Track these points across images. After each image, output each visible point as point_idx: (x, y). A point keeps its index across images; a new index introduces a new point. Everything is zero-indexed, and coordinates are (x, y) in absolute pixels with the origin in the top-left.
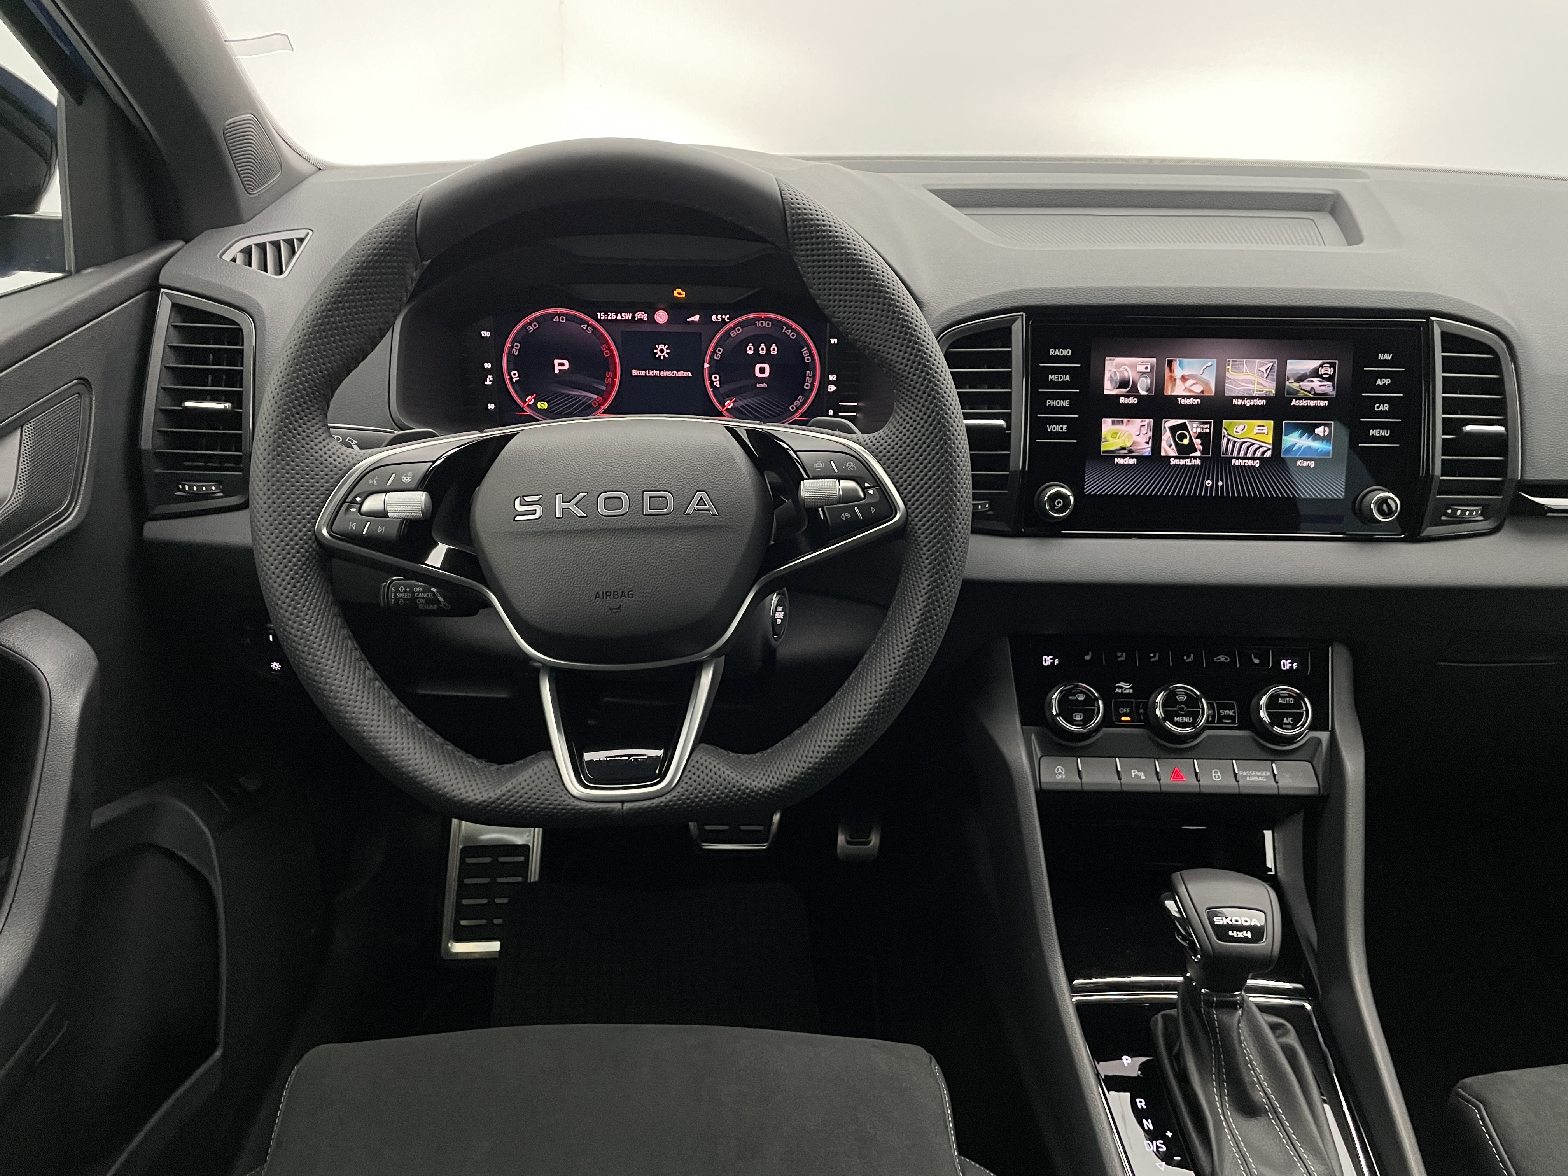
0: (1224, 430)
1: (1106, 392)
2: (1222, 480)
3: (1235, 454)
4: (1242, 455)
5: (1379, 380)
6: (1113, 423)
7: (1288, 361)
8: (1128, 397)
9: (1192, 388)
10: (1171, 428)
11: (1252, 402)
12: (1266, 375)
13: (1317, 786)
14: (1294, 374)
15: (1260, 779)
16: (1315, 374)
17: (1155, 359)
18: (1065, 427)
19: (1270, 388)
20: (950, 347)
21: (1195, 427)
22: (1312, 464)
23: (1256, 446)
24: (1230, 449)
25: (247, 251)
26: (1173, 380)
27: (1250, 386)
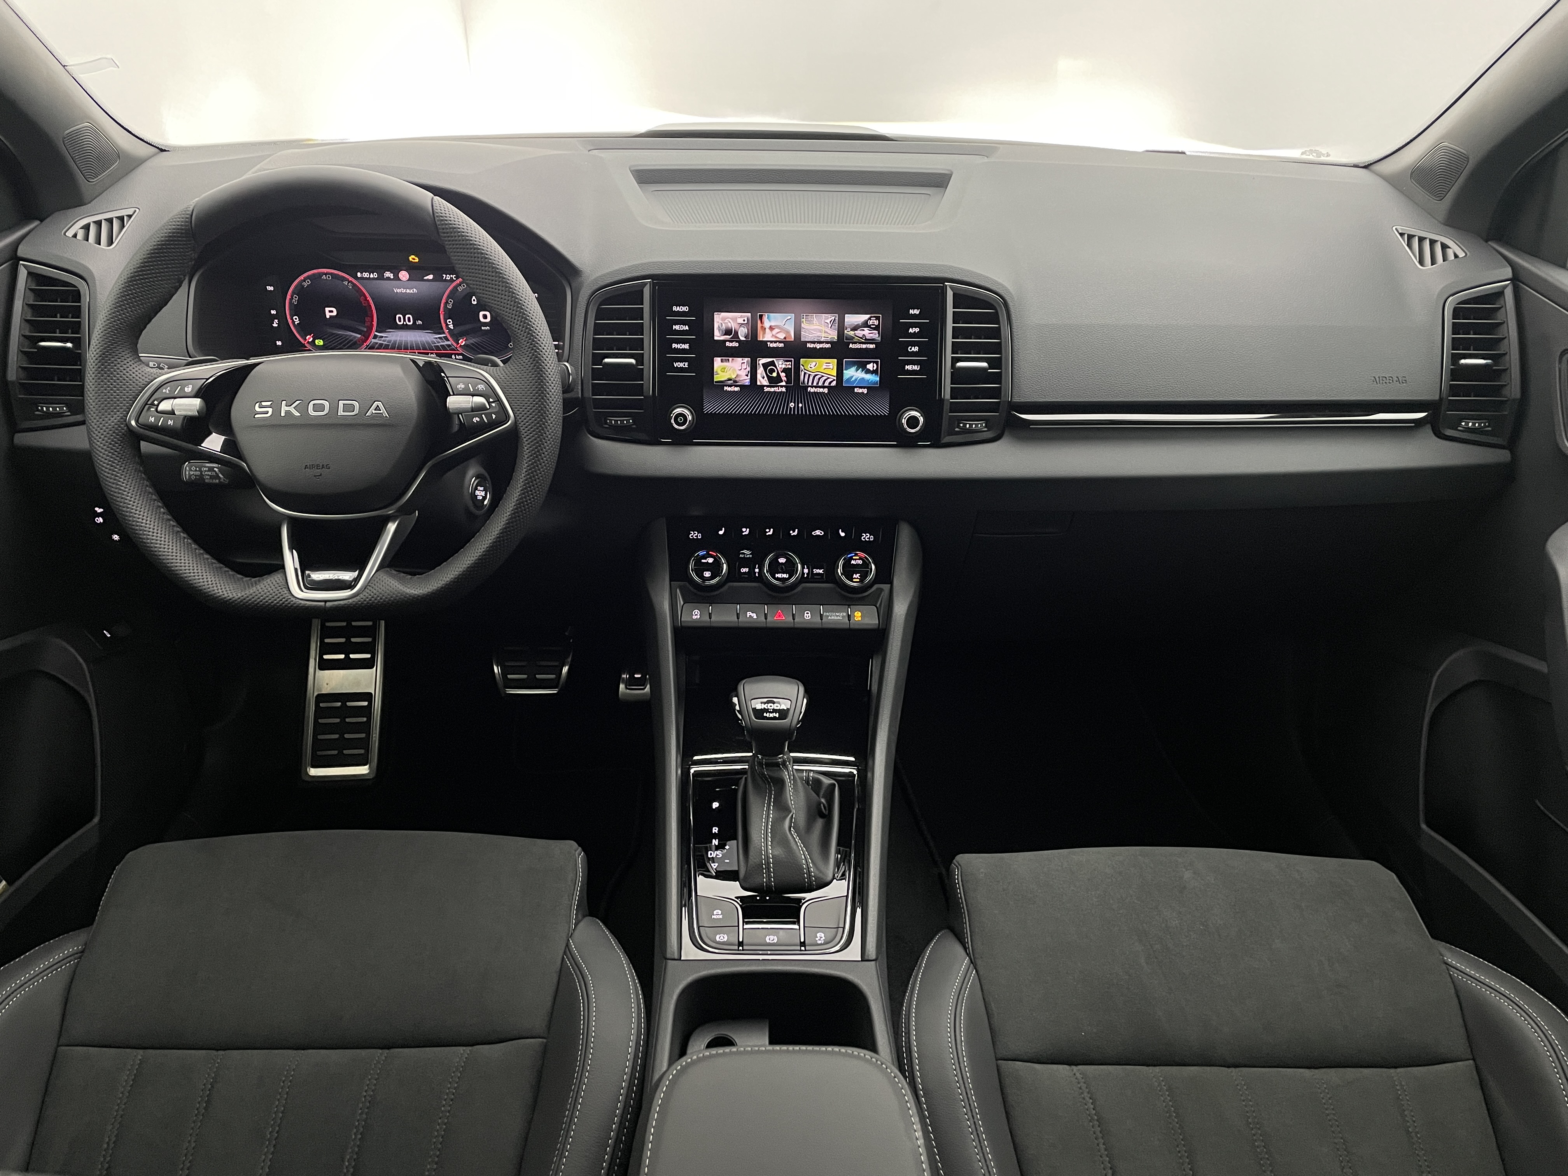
0: (801, 366)
1: (716, 338)
2: (802, 403)
3: (810, 384)
4: (815, 384)
5: (911, 329)
6: (722, 361)
7: (846, 315)
8: (732, 342)
9: (777, 335)
10: (762, 364)
11: (821, 346)
12: (830, 326)
13: (878, 622)
14: (849, 325)
15: (838, 618)
16: (866, 324)
17: (750, 314)
18: (686, 363)
19: (833, 335)
20: (601, 304)
21: (781, 364)
22: (865, 391)
23: (825, 378)
24: (806, 380)
25: (87, 228)
26: (764, 329)
27: (819, 334)
